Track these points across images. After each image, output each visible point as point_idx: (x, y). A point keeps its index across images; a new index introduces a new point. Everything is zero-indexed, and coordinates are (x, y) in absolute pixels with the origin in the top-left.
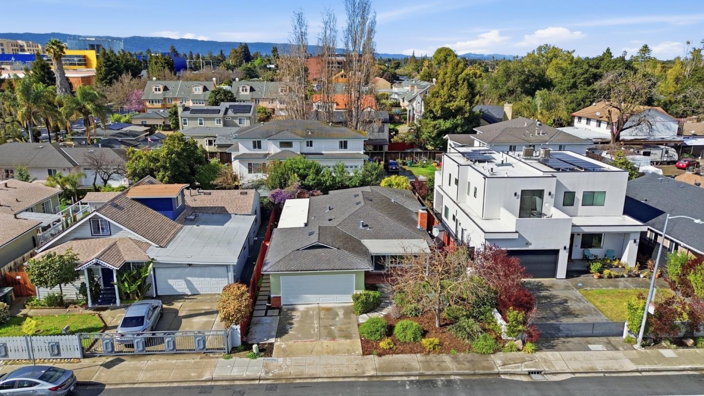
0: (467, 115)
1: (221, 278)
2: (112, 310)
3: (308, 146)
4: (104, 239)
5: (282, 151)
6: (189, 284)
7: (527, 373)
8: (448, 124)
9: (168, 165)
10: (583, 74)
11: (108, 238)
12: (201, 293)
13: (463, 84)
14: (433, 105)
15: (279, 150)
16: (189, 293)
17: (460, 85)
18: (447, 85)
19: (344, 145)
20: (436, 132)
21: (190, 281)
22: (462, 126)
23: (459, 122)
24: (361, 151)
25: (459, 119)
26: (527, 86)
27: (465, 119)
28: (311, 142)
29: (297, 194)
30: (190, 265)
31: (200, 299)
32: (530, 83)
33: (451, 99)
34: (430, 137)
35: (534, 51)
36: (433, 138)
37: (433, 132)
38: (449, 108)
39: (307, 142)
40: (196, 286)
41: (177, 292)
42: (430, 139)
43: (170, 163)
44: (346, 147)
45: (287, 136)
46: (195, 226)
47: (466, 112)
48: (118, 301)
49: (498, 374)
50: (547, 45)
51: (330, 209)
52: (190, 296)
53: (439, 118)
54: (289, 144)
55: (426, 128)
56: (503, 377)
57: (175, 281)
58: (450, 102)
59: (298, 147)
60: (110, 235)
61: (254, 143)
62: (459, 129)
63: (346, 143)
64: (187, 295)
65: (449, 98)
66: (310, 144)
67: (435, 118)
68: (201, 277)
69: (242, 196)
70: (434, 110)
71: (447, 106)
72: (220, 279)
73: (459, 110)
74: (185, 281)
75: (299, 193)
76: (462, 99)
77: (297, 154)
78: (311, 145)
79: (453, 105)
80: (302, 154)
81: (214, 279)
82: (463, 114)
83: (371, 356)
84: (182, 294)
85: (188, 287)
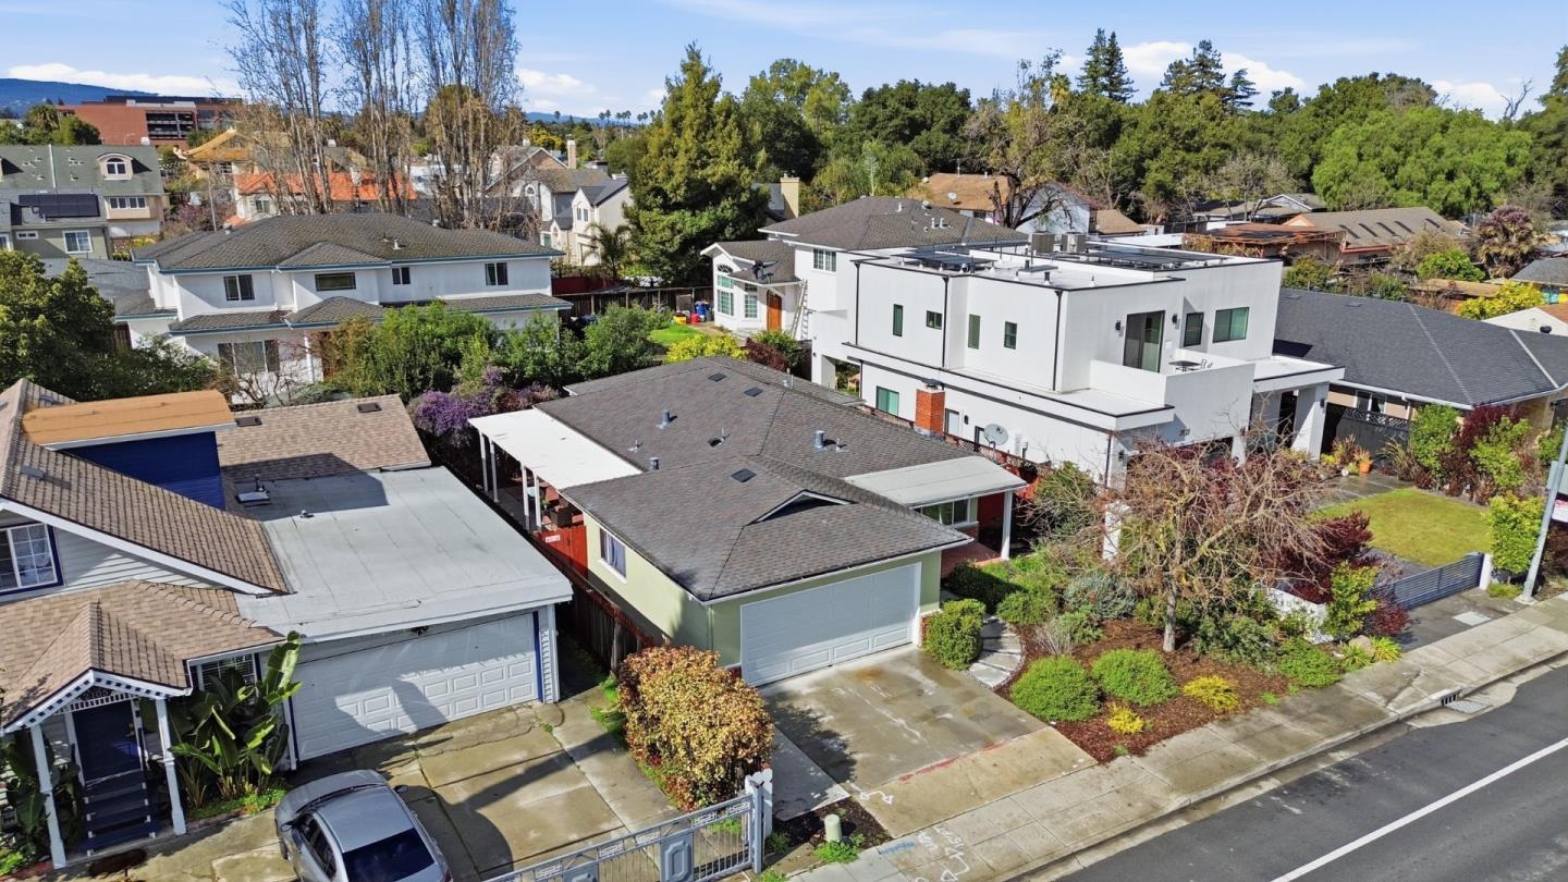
0: (744, 197)
1: (513, 653)
2: (167, 852)
3: (396, 281)
4: (37, 601)
5: (326, 302)
6: (411, 698)
7: (1439, 704)
8: (705, 220)
9: (22, 352)
10: (891, 119)
11: (53, 596)
12: (450, 718)
13: (725, 124)
14: (661, 176)
15: (314, 299)
16: (411, 729)
17: (720, 125)
18: (691, 125)
19: (498, 275)
20: (678, 239)
21: (411, 687)
22: (736, 223)
23: (728, 214)
24: (546, 287)
25: (726, 209)
26: (779, 145)
27: (741, 206)
28: (406, 271)
29: (493, 400)
30: (419, 631)
31: (461, 739)
32: (786, 140)
33: (705, 158)
34: (664, 253)
35: (763, 72)
36: (671, 257)
37: (670, 240)
38: (704, 179)
39: (395, 271)
40: (433, 700)
41: (371, 732)
42: (662, 259)
43: (32, 346)
44: (503, 281)
45: (333, 258)
46: (297, 518)
47: (744, 190)
48: (177, 812)
49: (1399, 722)
50: (788, 60)
51: (671, 419)
52: (417, 735)
53: (678, 206)
54: (346, 281)
55: (654, 233)
56: (1417, 724)
57: (360, 696)
58: (704, 166)
59: (371, 288)
60: (60, 583)
61: (230, 282)
62: (728, 231)
63: (502, 269)
64: (406, 736)
65: (699, 157)
66: (403, 277)
67: (668, 207)
68: (451, 665)
69: (370, 417)
70: (667, 187)
71: (700, 174)
72: (511, 659)
73: (728, 186)
74: (396, 689)
75: (499, 398)
76: (729, 159)
77: (371, 306)
78: (407, 281)
79: (714, 175)
80: (385, 305)
81: (492, 663)
82: (736, 195)
83: (1119, 760)
84: (385, 736)
85: (408, 710)
